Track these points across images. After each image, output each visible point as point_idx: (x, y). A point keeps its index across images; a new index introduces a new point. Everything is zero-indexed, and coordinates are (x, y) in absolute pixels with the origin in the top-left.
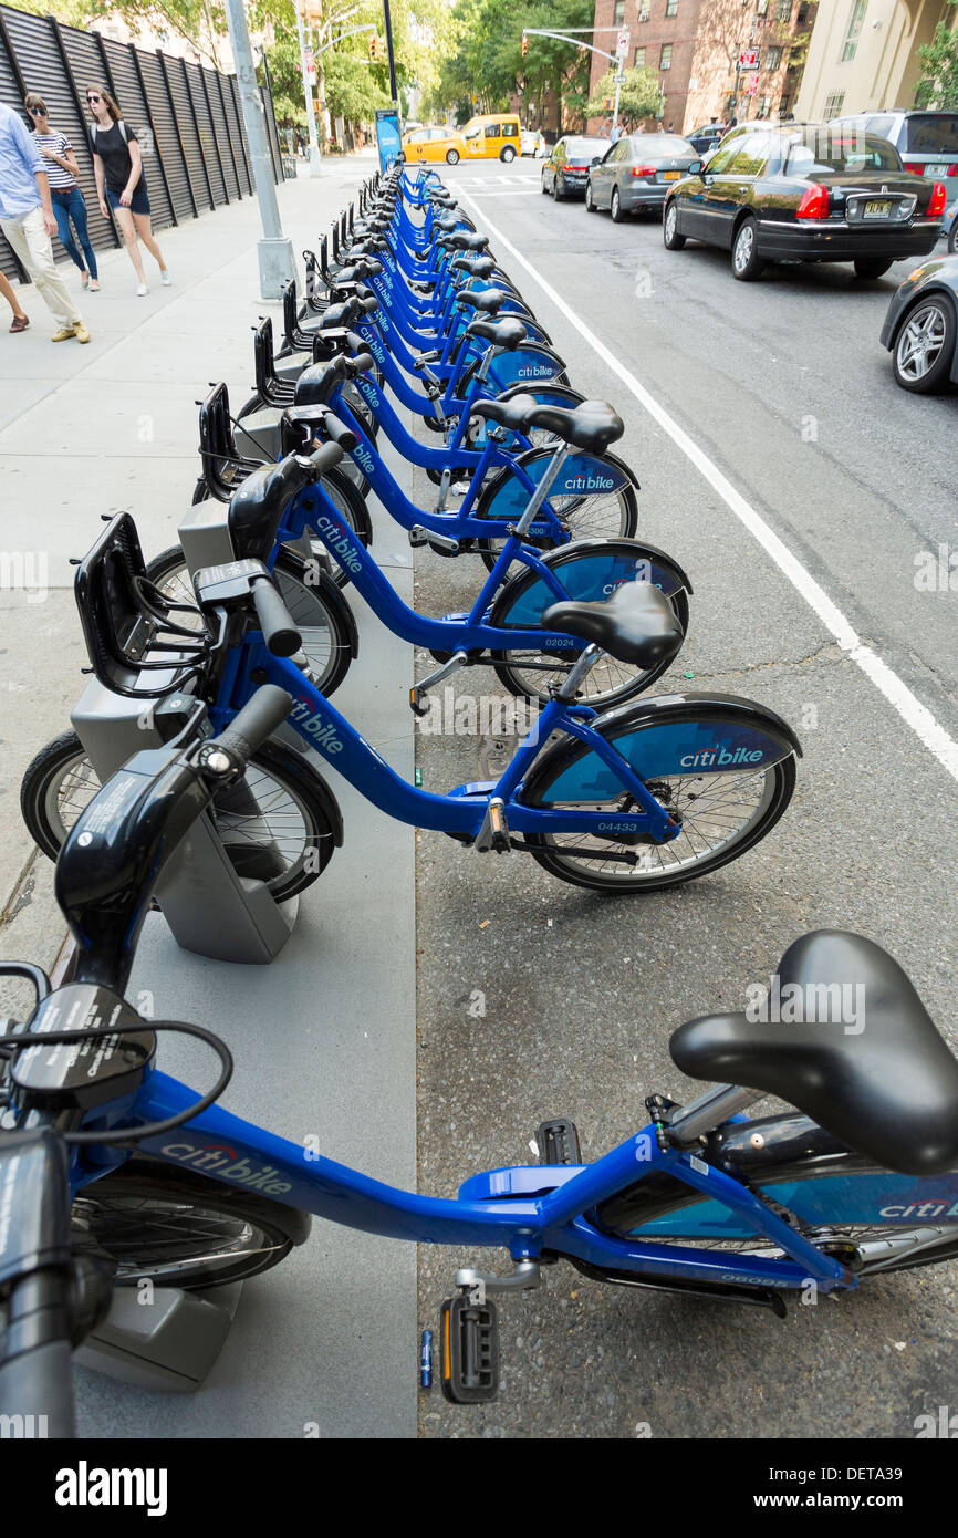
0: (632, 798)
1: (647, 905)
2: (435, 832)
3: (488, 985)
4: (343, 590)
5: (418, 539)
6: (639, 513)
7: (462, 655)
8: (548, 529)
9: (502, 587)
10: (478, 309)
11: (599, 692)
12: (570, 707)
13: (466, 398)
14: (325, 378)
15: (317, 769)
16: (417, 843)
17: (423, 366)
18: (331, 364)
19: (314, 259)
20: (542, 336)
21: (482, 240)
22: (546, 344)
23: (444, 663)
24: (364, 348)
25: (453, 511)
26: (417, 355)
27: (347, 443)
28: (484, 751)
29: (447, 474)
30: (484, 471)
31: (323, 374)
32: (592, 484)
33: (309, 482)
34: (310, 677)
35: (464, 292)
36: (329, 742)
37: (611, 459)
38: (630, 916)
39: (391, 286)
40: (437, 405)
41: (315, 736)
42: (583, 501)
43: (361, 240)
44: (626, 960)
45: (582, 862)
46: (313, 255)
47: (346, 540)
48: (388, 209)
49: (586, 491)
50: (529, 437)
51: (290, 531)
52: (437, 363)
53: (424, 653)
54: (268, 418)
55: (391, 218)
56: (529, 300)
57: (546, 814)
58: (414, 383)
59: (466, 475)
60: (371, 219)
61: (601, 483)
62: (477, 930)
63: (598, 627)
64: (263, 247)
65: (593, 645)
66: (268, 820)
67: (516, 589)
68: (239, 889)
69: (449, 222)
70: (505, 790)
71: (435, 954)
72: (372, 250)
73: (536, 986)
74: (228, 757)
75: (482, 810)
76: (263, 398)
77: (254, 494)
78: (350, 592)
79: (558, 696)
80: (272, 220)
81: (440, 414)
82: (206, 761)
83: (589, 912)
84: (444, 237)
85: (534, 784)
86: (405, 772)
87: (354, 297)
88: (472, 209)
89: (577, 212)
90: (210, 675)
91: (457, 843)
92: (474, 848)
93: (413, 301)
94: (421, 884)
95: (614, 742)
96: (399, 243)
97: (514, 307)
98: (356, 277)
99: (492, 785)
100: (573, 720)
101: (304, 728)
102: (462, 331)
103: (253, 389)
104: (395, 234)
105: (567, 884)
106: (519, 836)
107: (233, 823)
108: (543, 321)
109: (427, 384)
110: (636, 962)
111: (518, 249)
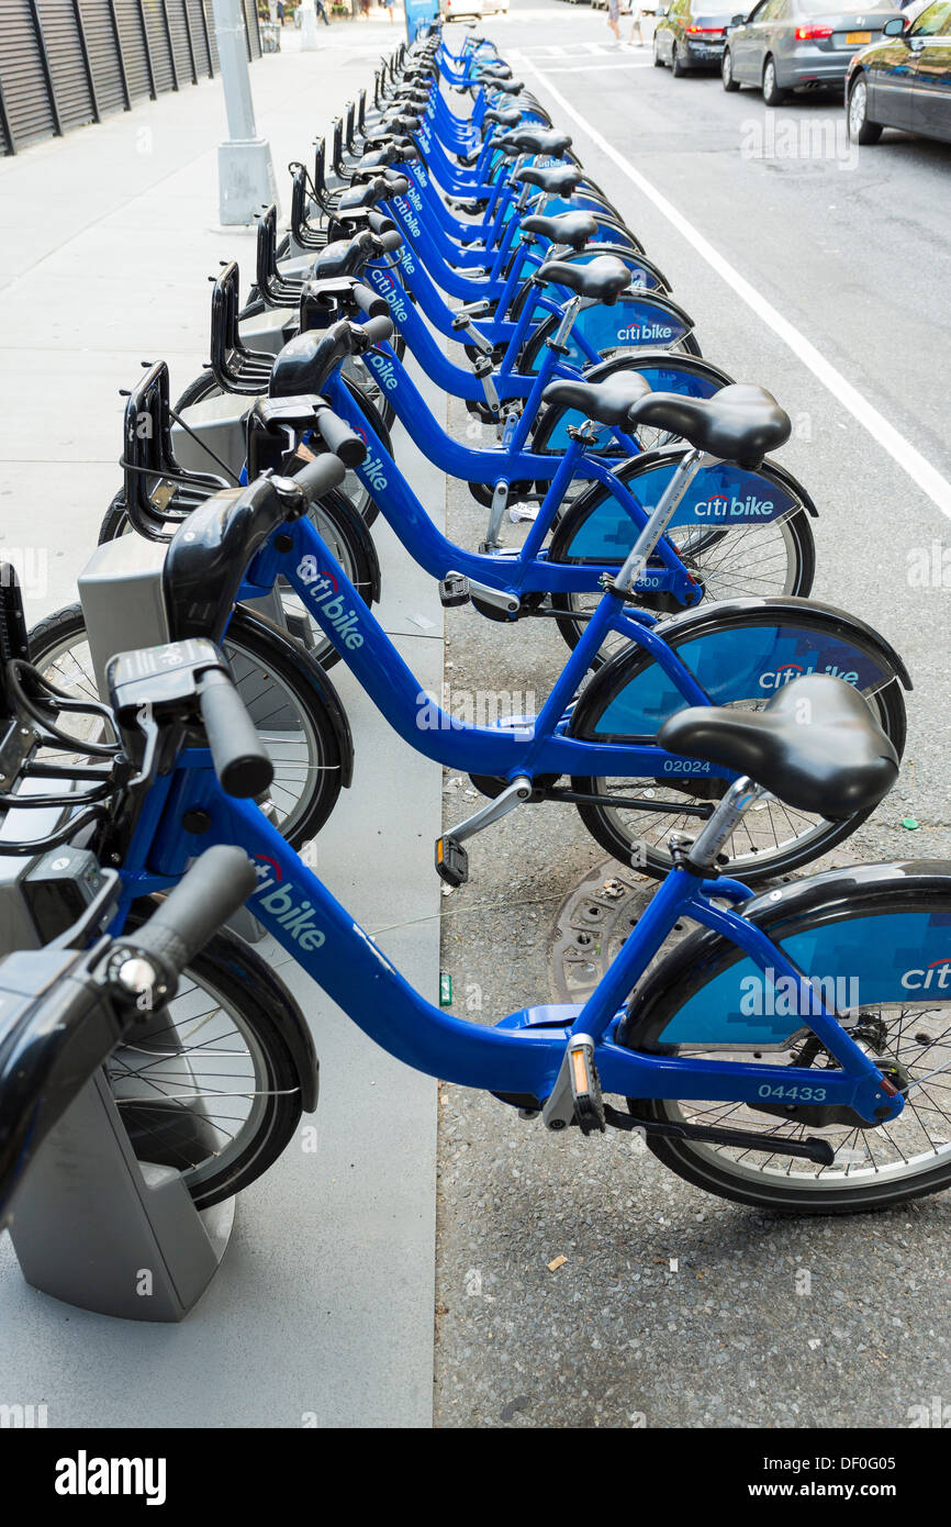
0: (817, 1041)
1: (848, 1240)
2: (473, 1090)
3: (562, 1379)
4: (329, 673)
5: (455, 594)
6: (818, 552)
7: (523, 784)
8: (666, 580)
9: (591, 674)
10: (555, 241)
11: (754, 850)
12: (707, 882)
13: (534, 373)
14: (318, 353)
15: (278, 971)
16: (441, 1107)
17: (466, 324)
18: (329, 333)
19: (305, 173)
20: (656, 279)
21: (563, 140)
22: (661, 290)
23: (494, 797)
24: (379, 308)
25: (511, 547)
26: (455, 306)
27: (351, 454)
28: (559, 946)
29: (502, 491)
30: (565, 487)
31: (316, 348)
32: (738, 508)
33: (291, 517)
34: (272, 817)
35: (535, 217)
36: (303, 931)
37: (770, 470)
38: (818, 1261)
39: (419, 207)
40: (488, 383)
41: (281, 920)
42: (722, 534)
43: (376, 145)
44: (814, 1344)
45: (730, 1154)
46: (304, 169)
47: (341, 598)
48: (419, 99)
49: (729, 520)
50: (635, 435)
51: (253, 584)
52: (489, 320)
53: (460, 778)
54: (224, 409)
55: (424, 112)
56: (635, 224)
57: (665, 1064)
58: (452, 351)
59: (533, 491)
60: (393, 115)
61: (753, 506)
62: (543, 1274)
63: (754, 750)
64: (226, 153)
65: (745, 779)
66: (191, 1062)
67: (614, 678)
68: (137, 1181)
69: (512, 113)
70: (595, 1021)
71: (469, 1314)
72: (394, 160)
73: (650, 1384)
74: (151, 964)
75: (554, 1056)
76: (219, 377)
77: (206, 535)
78: (341, 676)
79: (687, 863)
80: (242, 112)
81: (493, 398)
82: (118, 973)
83: (743, 1246)
84: (505, 136)
85: (646, 1010)
86: (424, 983)
87: (366, 232)
88: (545, 90)
89: (708, 93)
90: (117, 818)
91: (511, 1111)
92: (540, 1120)
93: (454, 227)
94: (446, 1182)
95: (783, 943)
96: (433, 143)
97: (610, 235)
98: (368, 200)
99: (574, 1010)
100: (712, 903)
101: (262, 907)
102: (529, 273)
103: (205, 366)
104: (427, 130)
105: (703, 1193)
106: (619, 1103)
107: (134, 1064)
108: (656, 255)
109: (472, 352)
110: (832, 1348)
111: (619, 148)
